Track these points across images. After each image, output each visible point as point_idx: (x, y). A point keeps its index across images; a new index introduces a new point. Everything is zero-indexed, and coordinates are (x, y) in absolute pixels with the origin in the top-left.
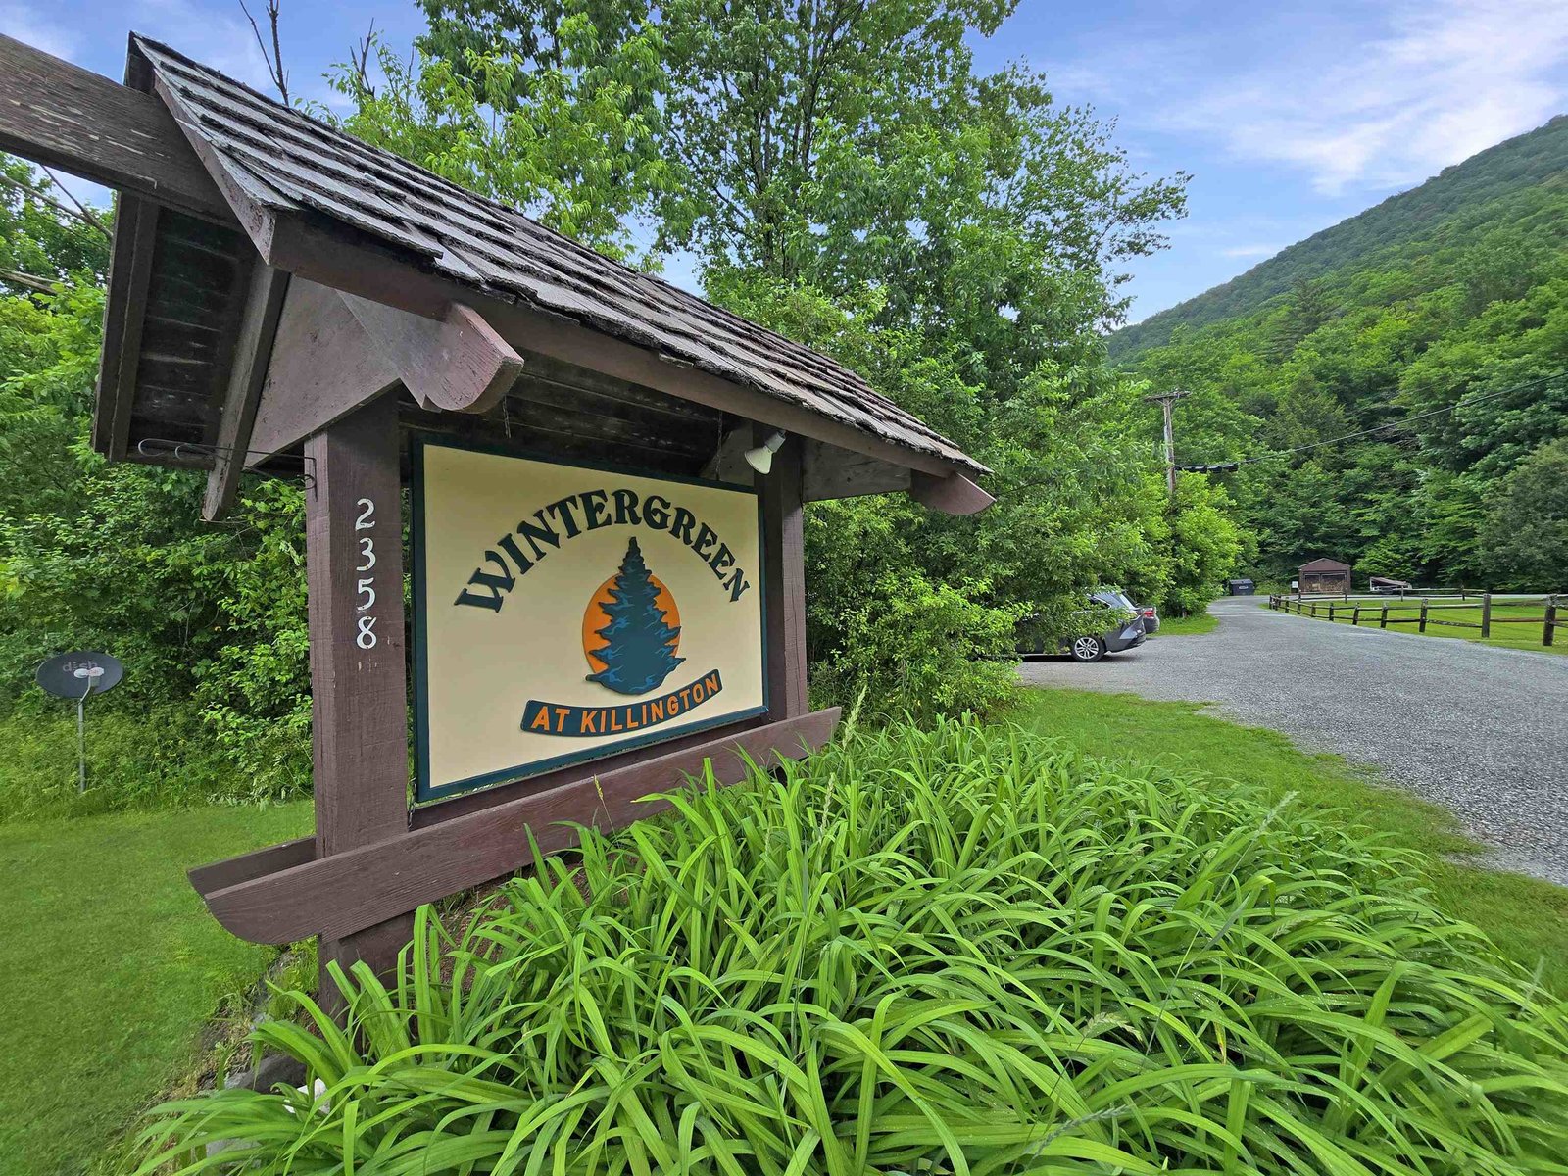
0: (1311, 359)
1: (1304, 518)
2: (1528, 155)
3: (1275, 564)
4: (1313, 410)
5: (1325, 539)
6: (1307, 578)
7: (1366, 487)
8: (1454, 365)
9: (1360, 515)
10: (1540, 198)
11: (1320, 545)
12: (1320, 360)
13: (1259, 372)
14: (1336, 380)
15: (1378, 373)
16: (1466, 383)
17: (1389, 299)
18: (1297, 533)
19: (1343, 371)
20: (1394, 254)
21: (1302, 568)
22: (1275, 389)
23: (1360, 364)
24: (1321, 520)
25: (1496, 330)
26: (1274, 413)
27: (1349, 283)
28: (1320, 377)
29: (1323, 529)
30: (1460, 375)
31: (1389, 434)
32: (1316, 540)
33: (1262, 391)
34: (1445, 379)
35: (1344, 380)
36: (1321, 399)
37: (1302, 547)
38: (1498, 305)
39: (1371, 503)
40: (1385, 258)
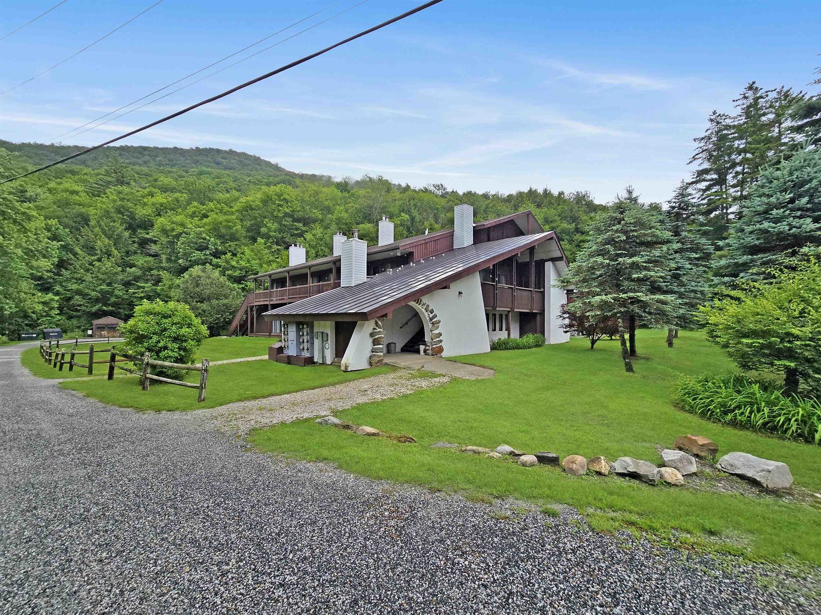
0: (114, 201)
1: (101, 292)
2: (223, 158)
3: (82, 319)
4: (112, 229)
5: (114, 305)
6: (98, 328)
7: (137, 279)
8: (177, 224)
9: (134, 293)
10: (223, 175)
11: (110, 308)
12: (119, 203)
13: (83, 198)
14: (128, 216)
15: (148, 219)
16: (181, 234)
17: (164, 189)
18: (97, 300)
19: (131, 212)
20: (173, 172)
21: (96, 322)
22: (92, 211)
23: (141, 212)
24: (111, 293)
25: (193, 216)
26: (88, 225)
27: (150, 176)
28: (119, 212)
29: (113, 299)
30: (179, 229)
31: (152, 252)
32: (109, 305)
33: (83, 210)
34: (173, 230)
35: (132, 216)
36: (117, 225)
37: (100, 310)
38: (196, 204)
39: (139, 287)
40: (170, 172)
